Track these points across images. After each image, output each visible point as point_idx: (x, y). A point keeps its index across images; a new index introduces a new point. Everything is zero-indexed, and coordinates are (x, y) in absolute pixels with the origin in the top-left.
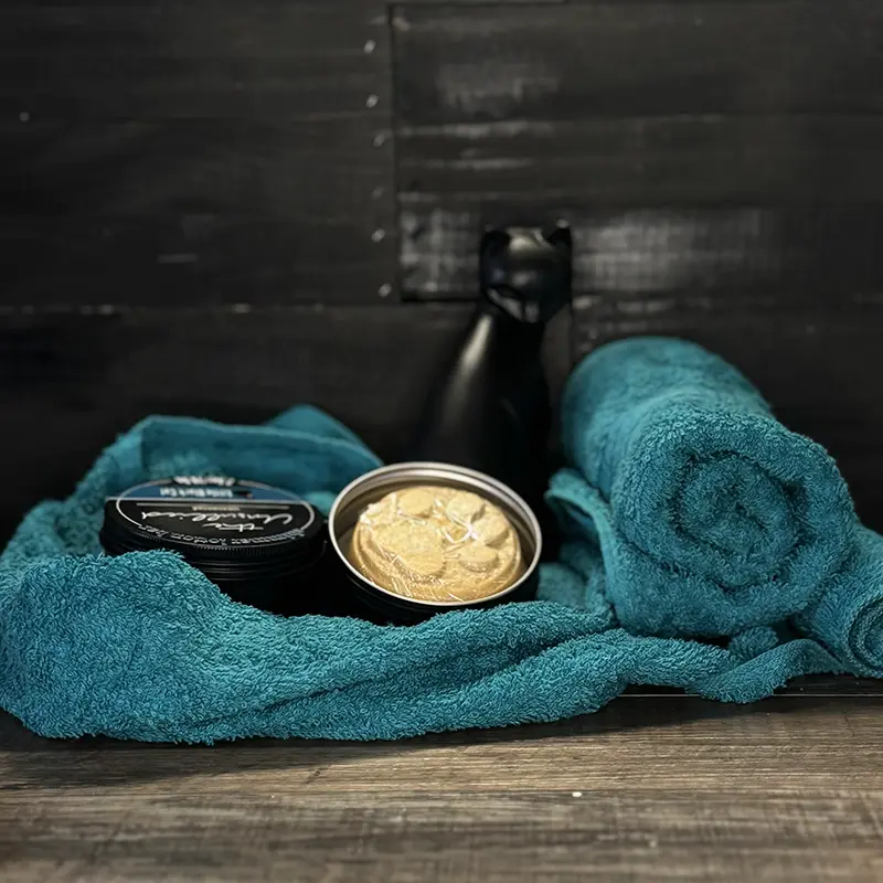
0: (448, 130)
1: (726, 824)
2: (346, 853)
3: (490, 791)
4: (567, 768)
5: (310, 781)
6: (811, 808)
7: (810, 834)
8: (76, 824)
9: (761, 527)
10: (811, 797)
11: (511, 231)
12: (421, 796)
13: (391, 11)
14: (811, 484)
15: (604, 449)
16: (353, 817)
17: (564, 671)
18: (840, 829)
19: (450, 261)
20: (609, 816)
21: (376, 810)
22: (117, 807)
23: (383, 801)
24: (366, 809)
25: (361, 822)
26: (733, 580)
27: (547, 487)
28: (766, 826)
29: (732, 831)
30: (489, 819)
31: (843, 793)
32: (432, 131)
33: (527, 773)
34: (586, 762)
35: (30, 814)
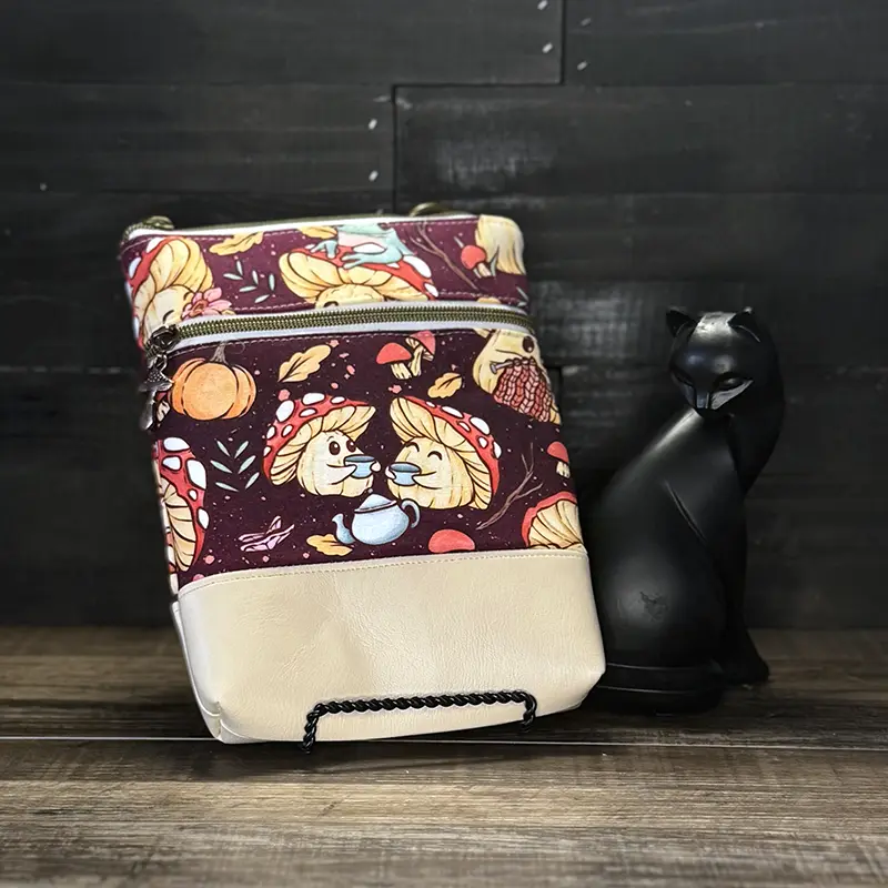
1: (727, 860)
4: (568, 808)
6: (806, 848)
7: (808, 871)
10: (806, 839)
12: (432, 828)
16: (370, 846)
18: (838, 868)
21: (392, 840)
22: (149, 832)
23: (398, 832)
24: (382, 839)
25: (378, 850)
29: (733, 866)
31: (837, 837)
33: (531, 811)
34: (587, 803)
35: (67, 836)
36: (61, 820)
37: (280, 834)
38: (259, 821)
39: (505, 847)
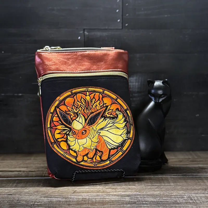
1: (163, 200)
3: (112, 195)
5: (73, 193)
7: (180, 202)
10: (179, 196)
16: (84, 200)
18: (186, 201)
20: (138, 199)
22: (34, 198)
23: (90, 196)
24: (87, 198)
31: (186, 195)
33: (119, 191)
35: (15, 199)
36: (13, 196)
37: (63, 198)
38: (59, 195)
39: (114, 199)
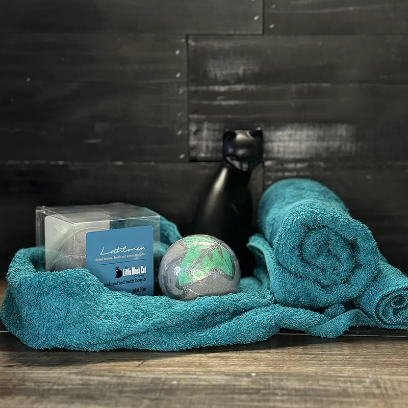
0: (211, 88)
1: (318, 387)
2: (152, 396)
3: (217, 372)
4: (251, 363)
5: (139, 366)
7: (353, 392)
8: (36, 382)
9: (339, 260)
11: (236, 132)
12: (186, 373)
13: (187, 37)
14: (360, 242)
15: (273, 224)
16: (155, 381)
17: (252, 321)
18: (367, 391)
19: (211, 144)
20: (267, 383)
21: (166, 379)
22: (55, 375)
23: (170, 375)
24: (161, 378)
25: (159, 383)
26: (326, 282)
27: (248, 242)
28: (334, 388)
29: (320, 390)
30: (214, 383)
31: (370, 376)
32: (204, 88)
33: (233, 365)
34: (259, 361)
